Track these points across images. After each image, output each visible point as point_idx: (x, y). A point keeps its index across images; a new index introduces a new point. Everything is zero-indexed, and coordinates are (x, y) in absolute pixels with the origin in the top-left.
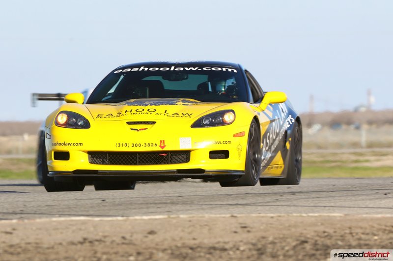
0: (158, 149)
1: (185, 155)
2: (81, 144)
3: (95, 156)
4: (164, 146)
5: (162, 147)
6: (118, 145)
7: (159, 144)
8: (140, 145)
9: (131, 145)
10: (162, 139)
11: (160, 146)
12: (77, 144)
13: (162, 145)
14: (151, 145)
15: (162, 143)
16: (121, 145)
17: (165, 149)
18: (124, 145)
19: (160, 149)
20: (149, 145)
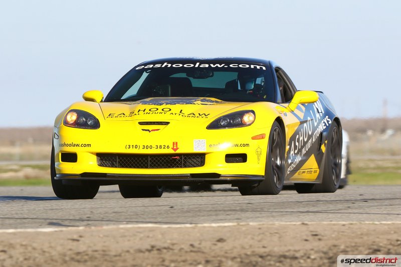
0: (170, 151)
1: (199, 159)
2: (89, 145)
3: (105, 158)
4: (177, 149)
5: (175, 150)
6: (128, 147)
7: (171, 146)
8: (151, 147)
9: (142, 147)
10: (175, 141)
11: (173, 149)
12: (85, 145)
13: (175, 148)
14: (163, 147)
15: (175, 145)
16: (131, 147)
17: (178, 152)
18: (134, 147)
19: (172, 152)
20: (161, 147)
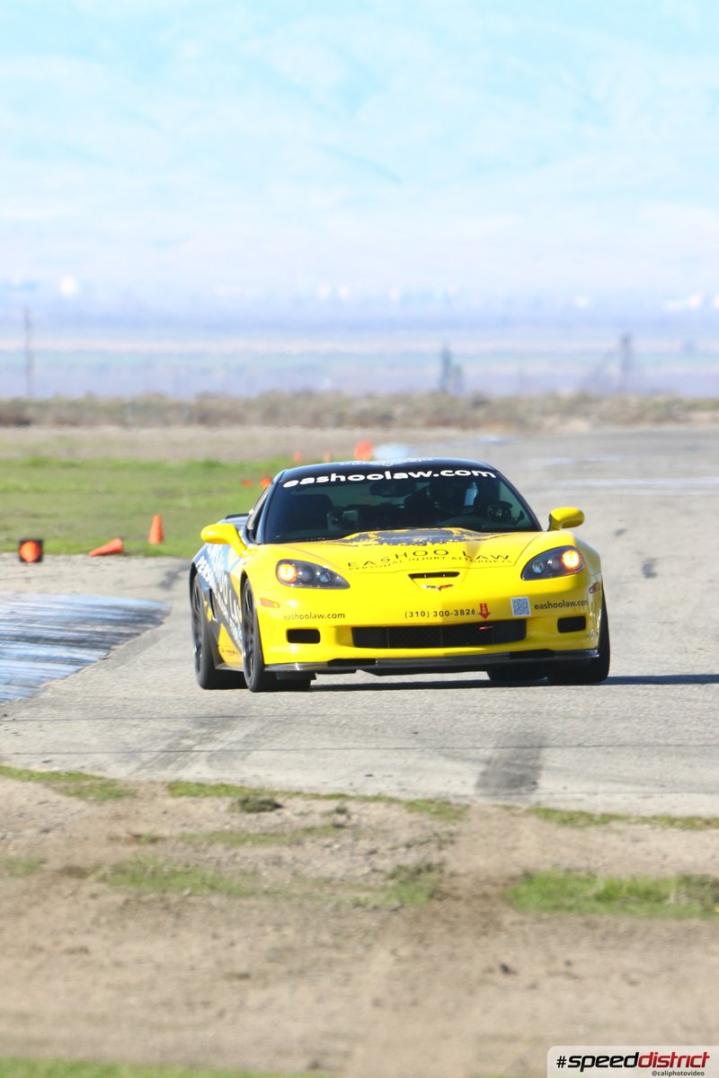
0: (477, 618)
2: (342, 615)
3: (363, 636)
4: (488, 614)
5: (485, 616)
6: (409, 615)
7: (478, 611)
8: (448, 614)
9: (432, 614)
10: (483, 602)
11: (481, 614)
12: (335, 616)
13: (484, 612)
14: (465, 612)
15: (484, 609)
16: (415, 615)
17: (490, 618)
18: (419, 614)
19: (480, 619)
20: (462, 612)
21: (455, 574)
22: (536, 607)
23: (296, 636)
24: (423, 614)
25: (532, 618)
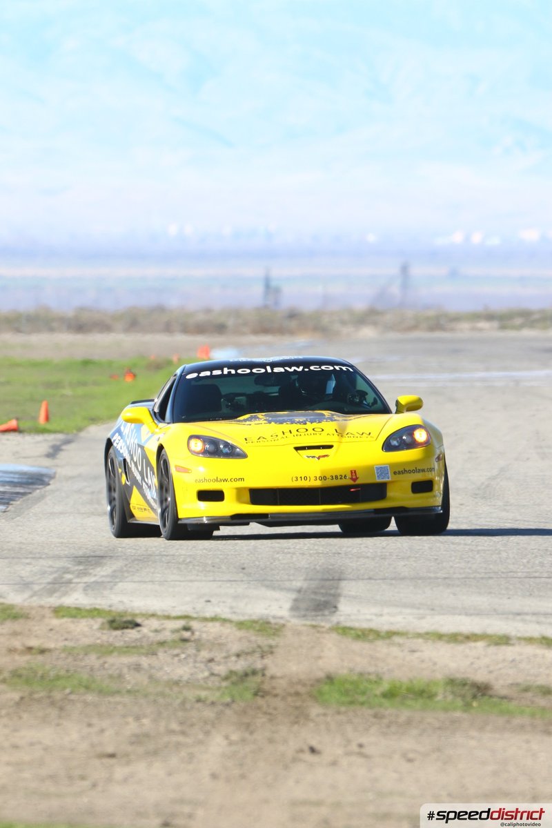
0: (349, 482)
2: (242, 479)
3: (258, 496)
4: (357, 478)
5: (354, 480)
6: (294, 479)
7: (349, 476)
8: (325, 478)
9: (313, 478)
11: (352, 479)
12: (236, 480)
13: (354, 477)
14: (339, 477)
15: (354, 474)
16: (299, 479)
17: (358, 482)
18: (303, 478)
19: (351, 482)
20: (336, 477)
21: (330, 447)
22: (395, 473)
23: (204, 496)
24: (306, 478)
25: (392, 482)
